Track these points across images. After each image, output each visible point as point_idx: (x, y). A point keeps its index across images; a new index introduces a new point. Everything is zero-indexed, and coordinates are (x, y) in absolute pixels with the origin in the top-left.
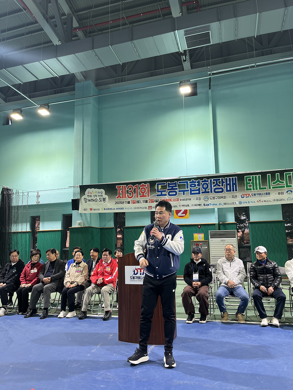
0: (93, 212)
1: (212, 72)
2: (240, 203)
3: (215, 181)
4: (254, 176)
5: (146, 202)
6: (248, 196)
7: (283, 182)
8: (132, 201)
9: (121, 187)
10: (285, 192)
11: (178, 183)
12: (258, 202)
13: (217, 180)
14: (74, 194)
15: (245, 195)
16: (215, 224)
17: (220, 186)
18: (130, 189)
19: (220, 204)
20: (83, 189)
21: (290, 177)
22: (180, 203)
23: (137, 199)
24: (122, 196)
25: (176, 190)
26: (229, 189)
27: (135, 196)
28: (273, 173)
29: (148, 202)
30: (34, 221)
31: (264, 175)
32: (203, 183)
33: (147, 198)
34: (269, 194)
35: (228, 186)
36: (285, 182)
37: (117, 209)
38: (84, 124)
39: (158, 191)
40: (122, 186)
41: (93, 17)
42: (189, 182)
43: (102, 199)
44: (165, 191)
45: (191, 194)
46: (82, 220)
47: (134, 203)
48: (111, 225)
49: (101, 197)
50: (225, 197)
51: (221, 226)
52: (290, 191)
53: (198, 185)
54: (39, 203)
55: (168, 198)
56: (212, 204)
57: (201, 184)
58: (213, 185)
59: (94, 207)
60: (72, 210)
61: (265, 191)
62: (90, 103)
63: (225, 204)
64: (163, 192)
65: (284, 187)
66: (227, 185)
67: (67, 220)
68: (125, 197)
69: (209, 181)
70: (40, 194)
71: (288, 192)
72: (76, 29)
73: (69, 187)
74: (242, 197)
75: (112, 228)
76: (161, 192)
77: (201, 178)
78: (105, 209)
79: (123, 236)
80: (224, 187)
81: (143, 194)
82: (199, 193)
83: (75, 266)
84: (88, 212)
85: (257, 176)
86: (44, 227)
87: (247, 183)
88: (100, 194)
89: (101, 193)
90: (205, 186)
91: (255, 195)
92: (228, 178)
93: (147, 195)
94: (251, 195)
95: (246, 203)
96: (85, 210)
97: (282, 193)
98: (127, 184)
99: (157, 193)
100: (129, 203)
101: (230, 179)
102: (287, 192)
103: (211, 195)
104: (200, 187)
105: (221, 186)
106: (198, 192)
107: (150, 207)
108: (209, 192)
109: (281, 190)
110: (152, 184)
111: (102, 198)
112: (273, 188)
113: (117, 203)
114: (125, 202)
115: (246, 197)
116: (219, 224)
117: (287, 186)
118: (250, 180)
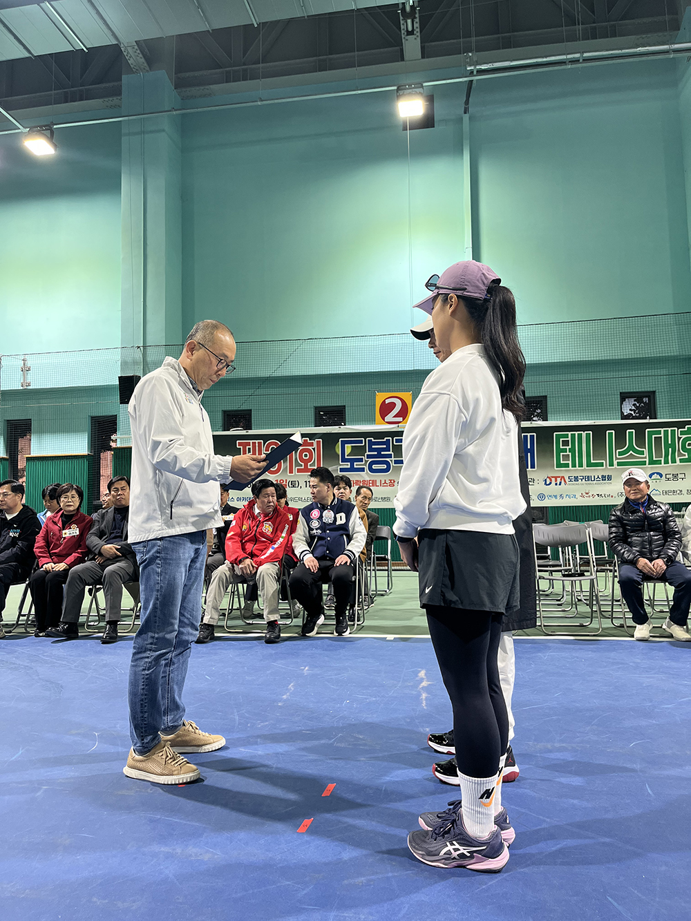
2: (541, 497)
4: (576, 433)
6: (560, 483)
7: (642, 453)
12: (582, 496)
15: (553, 479)
21: (658, 440)
25: (388, 459)
28: (620, 430)
31: (599, 431)
34: (610, 478)
36: (646, 451)
39: (344, 460)
40: (251, 441)
44: (361, 460)
52: (657, 473)
55: (367, 478)
61: (599, 472)
64: (355, 463)
65: (644, 463)
71: (653, 477)
74: (546, 484)
76: (352, 461)
81: (306, 465)
85: (584, 434)
87: (559, 451)
91: (576, 479)
94: (567, 480)
95: (556, 497)
98: (265, 438)
99: (341, 465)
102: (651, 476)
115: (556, 484)
117: (652, 462)
118: (566, 443)
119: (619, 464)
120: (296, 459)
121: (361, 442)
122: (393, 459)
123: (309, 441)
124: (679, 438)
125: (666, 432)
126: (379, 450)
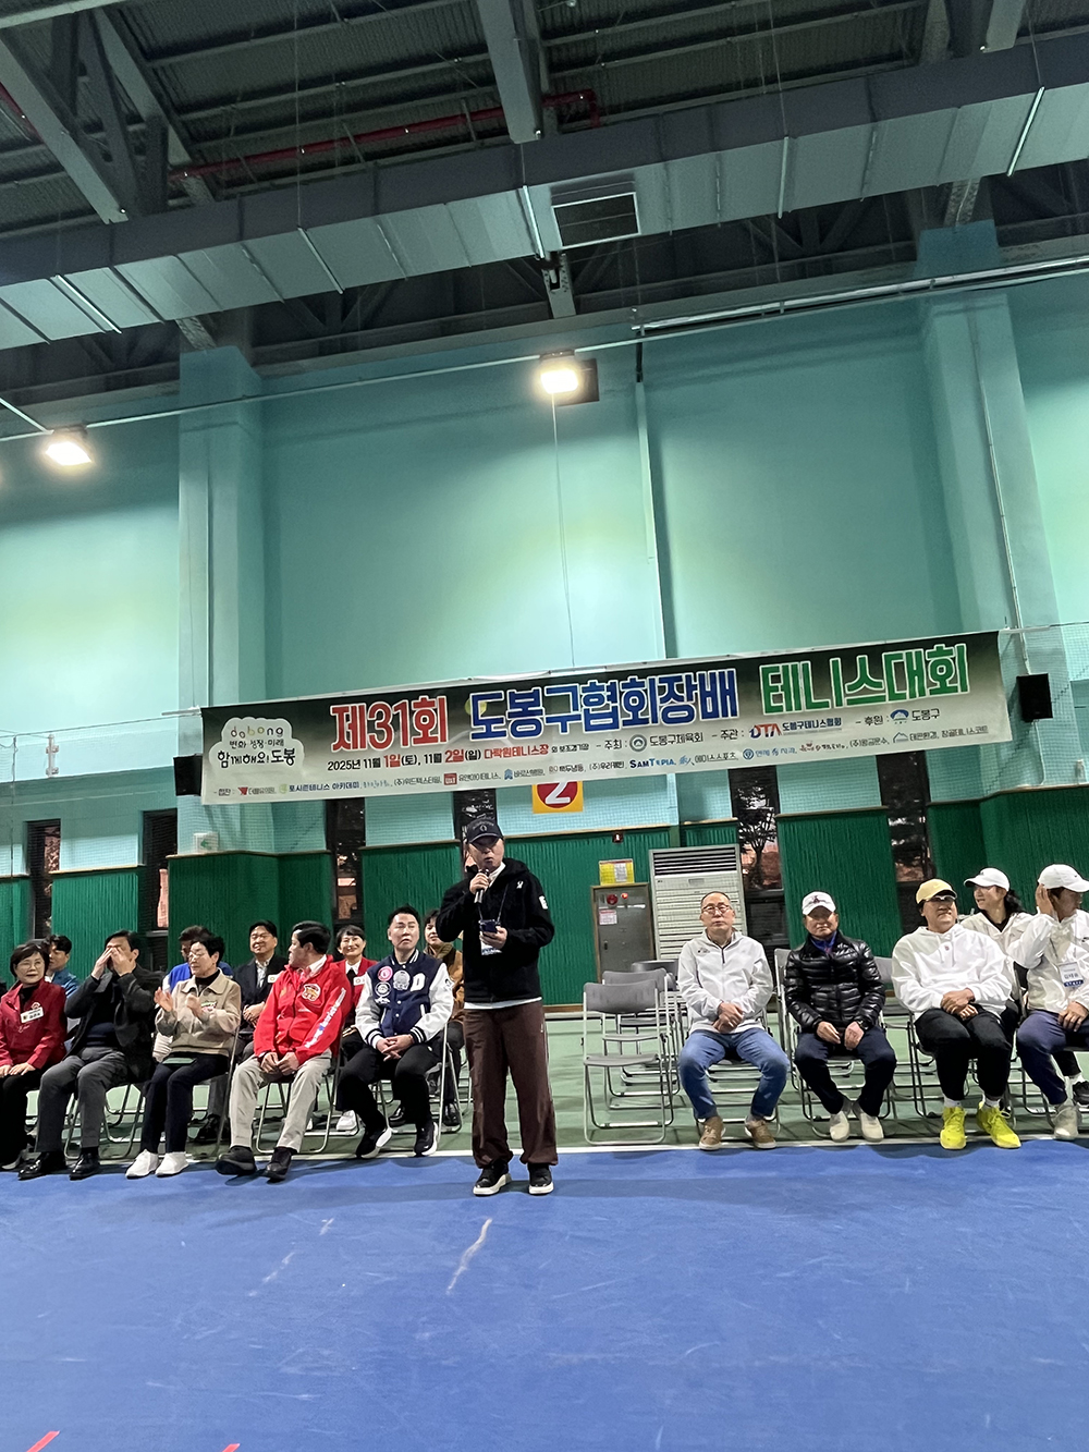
0: (250, 798)
1: (646, 326)
2: (748, 754)
3: (666, 685)
4: (790, 664)
5: (437, 758)
6: (773, 733)
8: (386, 757)
9: (346, 710)
10: (886, 715)
11: (543, 692)
12: (803, 749)
13: (670, 681)
14: (184, 739)
15: (762, 729)
16: (668, 828)
17: (681, 699)
18: (380, 715)
19: (683, 760)
20: (214, 719)
21: (899, 666)
22: (551, 760)
23: (404, 750)
24: (351, 742)
25: (537, 717)
26: (710, 710)
27: (397, 740)
28: (848, 656)
29: (443, 760)
30: (39, 838)
31: (819, 660)
32: (627, 691)
33: (440, 747)
34: (838, 722)
35: (709, 699)
36: (885, 685)
37: (335, 786)
38: (216, 495)
39: (477, 722)
40: (350, 706)
41: (240, 130)
42: (580, 688)
43: (282, 754)
44: (501, 721)
45: (589, 728)
46: (213, 826)
47: (395, 764)
48: (317, 842)
49: (277, 747)
50: (698, 737)
51: (690, 835)
52: (902, 711)
53: (612, 698)
54: (55, 776)
55: (510, 745)
56: (658, 762)
57: (621, 693)
58: (658, 698)
59: (253, 782)
60: (177, 794)
61: (821, 715)
62: (235, 423)
63: (700, 759)
64: (493, 726)
65: (882, 699)
66: (704, 695)
67: (159, 831)
68: (363, 746)
69: (647, 686)
70: (57, 742)
71: (896, 716)
72: (179, 169)
73: (163, 714)
74: (752, 736)
75: (319, 855)
76: (488, 723)
77: (621, 675)
78: (292, 788)
79: (358, 880)
80: (696, 704)
81: (425, 734)
82: (615, 725)
83: (192, 990)
84: (235, 799)
85: (800, 665)
86: (72, 857)
87: (768, 690)
88: (275, 737)
89: (279, 731)
90: (634, 701)
91: (793, 726)
92: (707, 674)
93: (439, 735)
94: (781, 729)
95: (767, 753)
96: (223, 792)
97: (879, 720)
98: (369, 699)
99: (473, 729)
100: (377, 763)
101: (713, 675)
102: (893, 716)
103: (653, 731)
104: (618, 704)
105: (685, 699)
106: (610, 721)
107: (451, 777)
108: (646, 721)
109: (874, 708)
110: (457, 696)
111: (283, 751)
112: (850, 702)
113: (334, 765)
114: (362, 763)
115: (767, 736)
116: (682, 828)
117: (893, 697)
118: (776, 679)
121: (500, 696)
122: (544, 716)
123: (428, 700)
124: (927, 662)
125: (909, 656)
126: (525, 706)
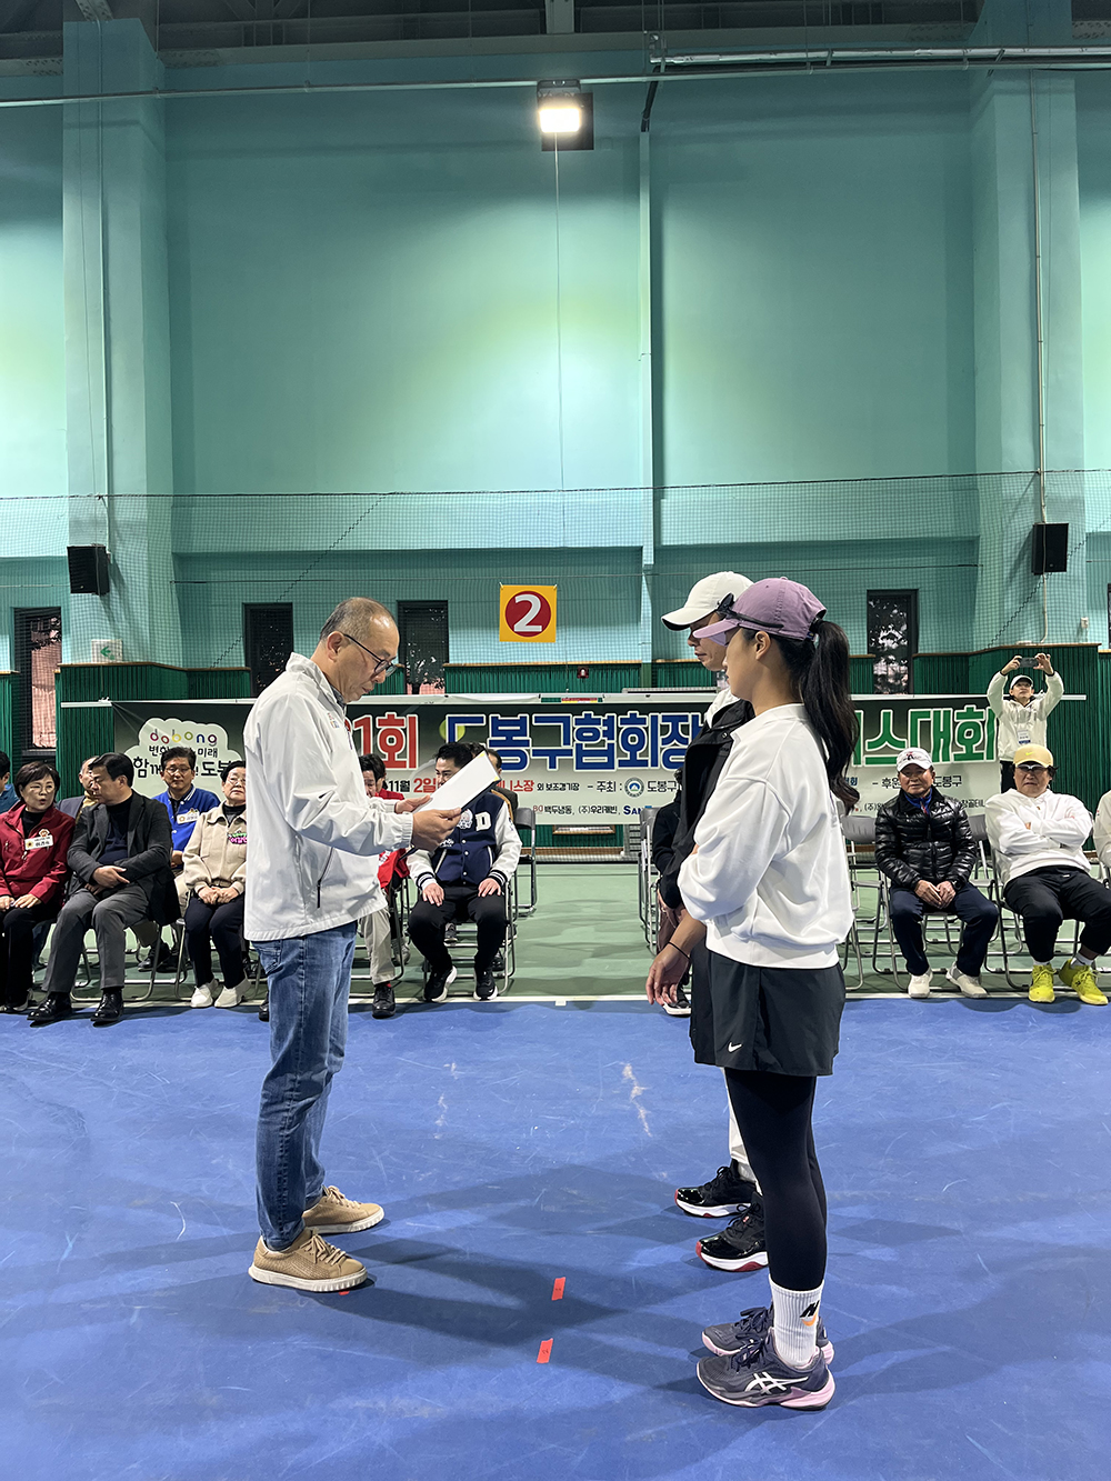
3: (670, 724)
13: (675, 720)
21: (925, 725)
32: (626, 727)
42: (573, 719)
45: (581, 765)
49: (210, 758)
53: (609, 734)
57: (619, 729)
58: (660, 738)
69: (649, 723)
82: (610, 765)
88: (206, 745)
89: (212, 739)
90: (633, 740)
93: (407, 760)
103: (651, 775)
104: (614, 742)
106: (605, 759)
108: (644, 763)
110: (430, 716)
119: (869, 761)
120: (375, 746)
121: (481, 720)
122: (531, 748)
123: (396, 717)
124: (955, 724)
125: (937, 714)
126: (509, 734)
